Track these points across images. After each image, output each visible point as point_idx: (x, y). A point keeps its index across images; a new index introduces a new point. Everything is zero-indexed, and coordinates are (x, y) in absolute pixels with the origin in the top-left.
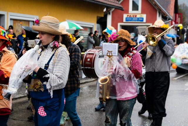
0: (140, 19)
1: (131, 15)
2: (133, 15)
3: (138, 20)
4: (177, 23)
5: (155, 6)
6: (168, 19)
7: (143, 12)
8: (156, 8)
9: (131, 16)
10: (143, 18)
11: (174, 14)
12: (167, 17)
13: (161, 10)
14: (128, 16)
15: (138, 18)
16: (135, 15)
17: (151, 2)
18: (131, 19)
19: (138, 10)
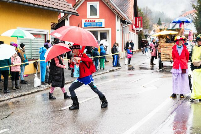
0: (98, 24)
1: (90, 20)
3: (97, 25)
4: (138, 27)
5: (113, 10)
6: (127, 23)
7: (101, 17)
8: (114, 12)
9: (90, 21)
10: (102, 23)
11: (135, 18)
12: (126, 21)
13: (119, 14)
14: (86, 21)
15: (97, 23)
16: (93, 20)
17: (109, 7)
18: (90, 24)
19: (96, 15)
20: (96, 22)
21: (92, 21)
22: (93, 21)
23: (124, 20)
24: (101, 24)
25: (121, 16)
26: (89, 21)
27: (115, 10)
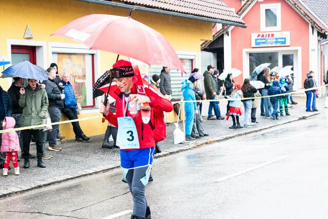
0: (279, 40)
1: (265, 34)
2: (268, 34)
3: (276, 42)
5: (305, 16)
7: (284, 29)
8: (307, 20)
9: (265, 36)
10: (285, 38)
12: (326, 33)
13: (315, 23)
14: (259, 36)
15: (276, 39)
16: (271, 33)
17: (297, 11)
18: (265, 41)
19: (276, 25)
20: (275, 36)
21: (269, 35)
22: (271, 35)
23: (324, 33)
24: (283, 40)
25: (319, 26)
26: (263, 36)
27: (308, 16)
